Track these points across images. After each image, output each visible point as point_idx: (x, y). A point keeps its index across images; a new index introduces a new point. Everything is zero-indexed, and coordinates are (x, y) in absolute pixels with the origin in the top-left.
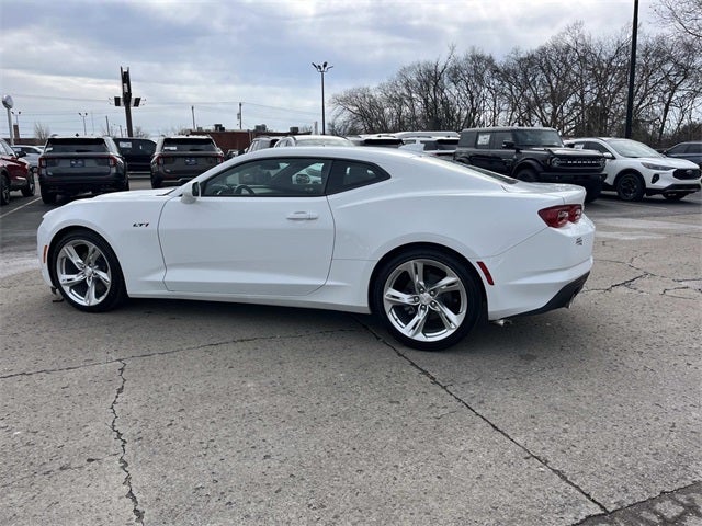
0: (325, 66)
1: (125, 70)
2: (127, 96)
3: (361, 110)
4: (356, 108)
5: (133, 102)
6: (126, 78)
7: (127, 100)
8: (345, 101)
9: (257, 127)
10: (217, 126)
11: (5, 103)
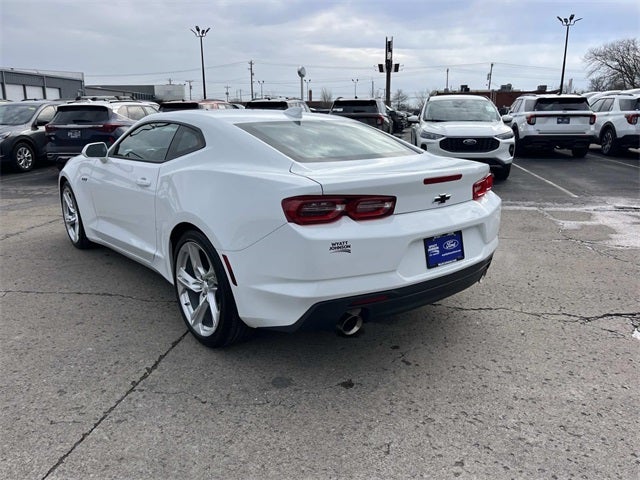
0: (571, 18)
1: (389, 40)
2: (389, 62)
3: (622, 64)
4: (616, 63)
5: (393, 67)
6: (389, 47)
7: (389, 67)
8: (603, 56)
9: (503, 87)
10: (462, 87)
11: (299, 73)
